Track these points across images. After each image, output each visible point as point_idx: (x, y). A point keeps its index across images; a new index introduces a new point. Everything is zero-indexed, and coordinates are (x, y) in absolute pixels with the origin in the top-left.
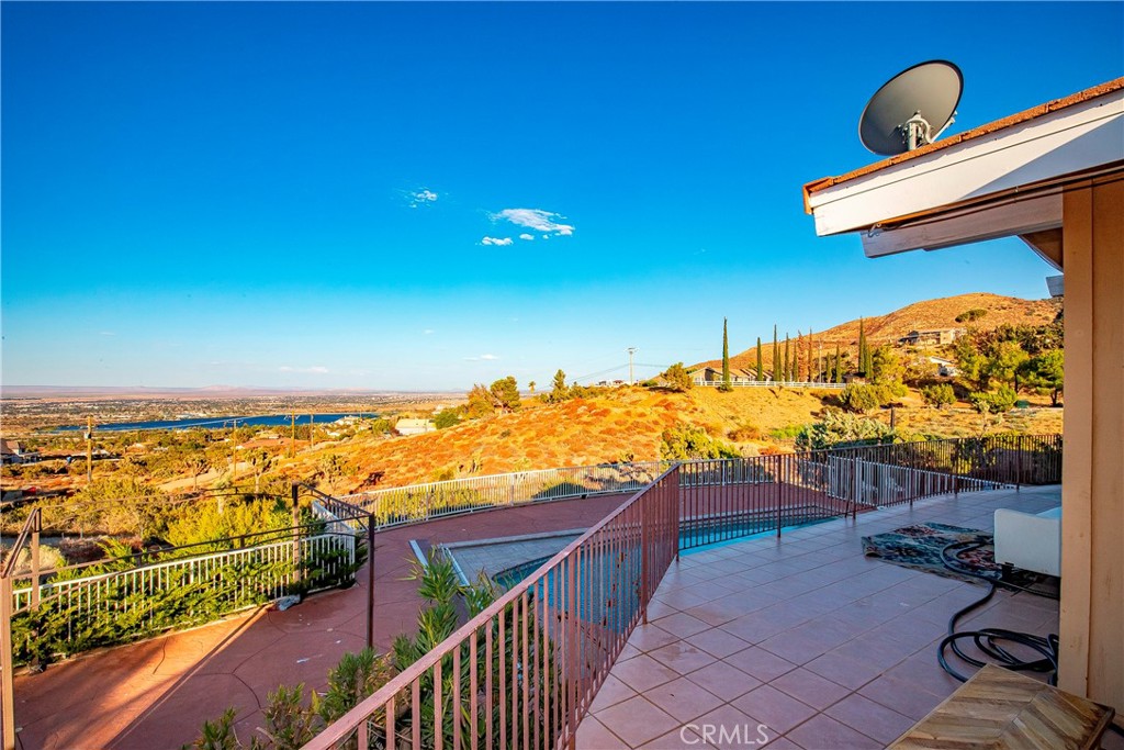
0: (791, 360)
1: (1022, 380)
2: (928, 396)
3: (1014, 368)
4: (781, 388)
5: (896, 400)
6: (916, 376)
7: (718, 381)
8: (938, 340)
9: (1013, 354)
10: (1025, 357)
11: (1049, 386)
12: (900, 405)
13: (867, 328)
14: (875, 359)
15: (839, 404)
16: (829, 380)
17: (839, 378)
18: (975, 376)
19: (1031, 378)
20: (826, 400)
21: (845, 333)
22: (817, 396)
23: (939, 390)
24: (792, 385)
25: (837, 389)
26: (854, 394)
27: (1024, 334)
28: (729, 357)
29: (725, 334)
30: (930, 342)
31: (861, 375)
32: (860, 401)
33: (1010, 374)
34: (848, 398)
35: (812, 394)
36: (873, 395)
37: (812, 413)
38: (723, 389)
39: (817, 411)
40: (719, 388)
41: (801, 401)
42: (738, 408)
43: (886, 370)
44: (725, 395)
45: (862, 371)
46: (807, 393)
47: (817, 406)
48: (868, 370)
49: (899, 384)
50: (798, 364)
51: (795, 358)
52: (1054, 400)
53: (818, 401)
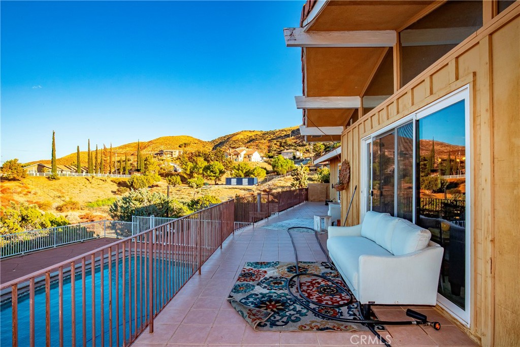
0: (99, 161)
1: (205, 174)
2: (170, 181)
3: (202, 168)
4: (93, 177)
5: (155, 183)
6: (164, 172)
7: (48, 172)
8: (172, 155)
9: (202, 163)
10: (206, 164)
11: (214, 176)
12: (157, 186)
13: (140, 147)
14: (145, 162)
15: (127, 186)
16: (121, 173)
17: (127, 172)
18: (188, 172)
19: (208, 173)
20: (120, 184)
21: (128, 149)
22: (115, 182)
23: (175, 179)
24: (100, 175)
25: (126, 178)
26: (135, 180)
27: (205, 154)
28: (57, 158)
29: (53, 142)
30: (168, 156)
31: (138, 170)
32: (139, 184)
33: (201, 171)
34: (132, 183)
35: (112, 181)
36: (145, 181)
37: (112, 192)
38: (52, 178)
39: (115, 190)
40: (49, 178)
41: (106, 185)
42: (63, 191)
43: (151, 168)
44: (54, 182)
45: (139, 168)
46: (109, 180)
47: (115, 187)
48: (142, 168)
49: (157, 175)
50: (103, 163)
51: (101, 160)
52: (216, 182)
53: (115, 185)
